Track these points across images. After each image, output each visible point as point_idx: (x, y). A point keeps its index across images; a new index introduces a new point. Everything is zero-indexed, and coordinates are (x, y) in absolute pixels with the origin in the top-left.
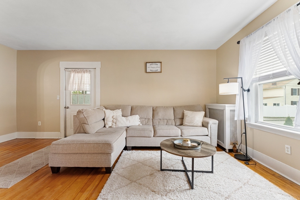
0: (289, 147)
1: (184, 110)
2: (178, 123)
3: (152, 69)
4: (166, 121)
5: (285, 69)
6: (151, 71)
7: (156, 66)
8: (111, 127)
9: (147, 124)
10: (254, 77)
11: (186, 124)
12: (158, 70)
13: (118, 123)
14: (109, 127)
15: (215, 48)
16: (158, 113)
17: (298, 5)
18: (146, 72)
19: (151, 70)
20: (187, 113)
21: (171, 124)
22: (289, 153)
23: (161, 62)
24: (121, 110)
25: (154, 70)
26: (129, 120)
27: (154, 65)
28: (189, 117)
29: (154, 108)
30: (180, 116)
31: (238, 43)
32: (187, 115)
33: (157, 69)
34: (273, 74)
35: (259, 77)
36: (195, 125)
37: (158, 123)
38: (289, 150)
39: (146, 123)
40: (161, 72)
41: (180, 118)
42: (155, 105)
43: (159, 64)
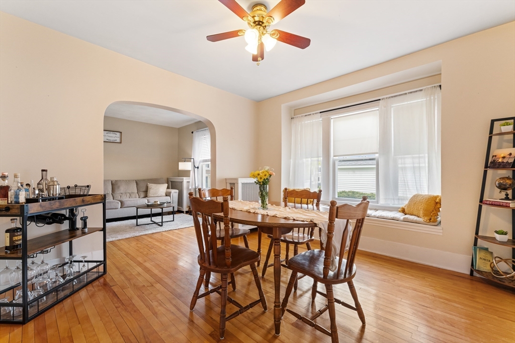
1: (148, 183)
2: (142, 195)
4: (128, 194)
6: (107, 141)
7: (114, 135)
11: (151, 195)
16: (119, 187)
19: (107, 139)
20: (150, 185)
21: (134, 196)
23: (121, 133)
25: (112, 139)
28: (153, 189)
29: (113, 182)
30: (144, 190)
31: (192, 133)
32: (151, 188)
33: (115, 139)
36: (159, 195)
40: (121, 143)
41: (144, 191)
42: (114, 179)
43: (118, 134)
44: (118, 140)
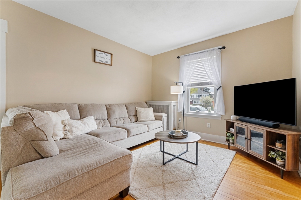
0: (209, 124)
1: (136, 107)
2: (134, 120)
3: (101, 59)
4: (122, 119)
5: (210, 81)
6: (100, 62)
7: (106, 57)
8: (64, 138)
9: (105, 126)
10: (190, 83)
11: (142, 120)
12: (108, 62)
13: (74, 131)
14: (61, 139)
15: (152, 55)
16: (114, 112)
17: (218, 49)
18: (94, 61)
19: (99, 60)
20: (139, 109)
21: (127, 122)
22: (209, 127)
23: (111, 54)
24: (65, 110)
25: (104, 60)
26: (87, 124)
27: (103, 55)
28: (143, 113)
29: (108, 106)
30: (134, 114)
31: (178, 57)
32: (141, 112)
33: (107, 60)
34: (201, 83)
35: (192, 84)
36: (150, 120)
37: (116, 122)
38: (209, 125)
39: (103, 124)
40: (111, 65)
41: (134, 116)
42: (108, 103)
43: (109, 55)
44: (109, 63)
